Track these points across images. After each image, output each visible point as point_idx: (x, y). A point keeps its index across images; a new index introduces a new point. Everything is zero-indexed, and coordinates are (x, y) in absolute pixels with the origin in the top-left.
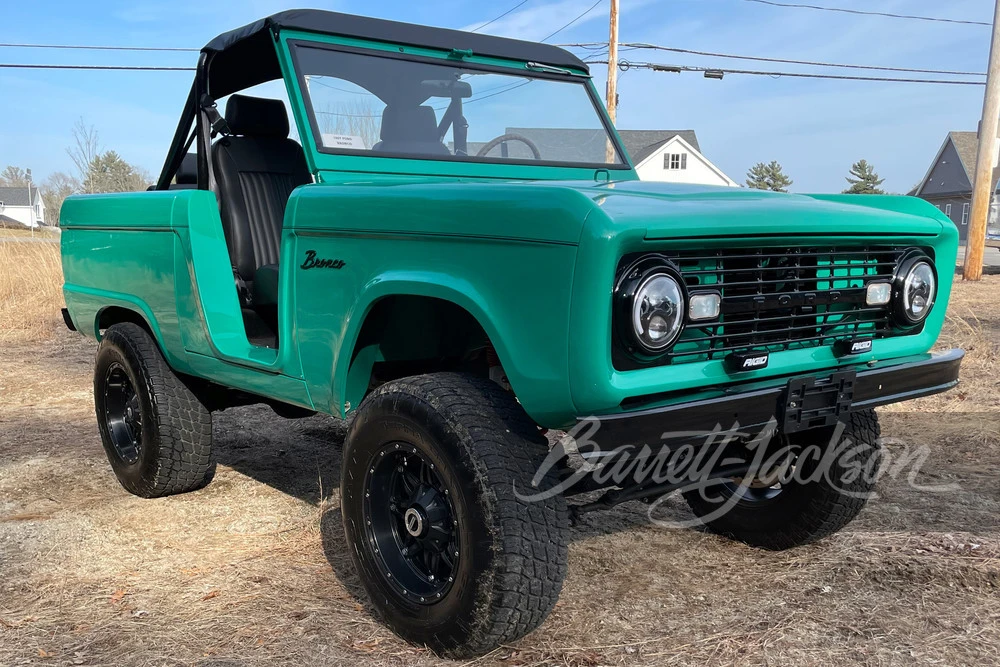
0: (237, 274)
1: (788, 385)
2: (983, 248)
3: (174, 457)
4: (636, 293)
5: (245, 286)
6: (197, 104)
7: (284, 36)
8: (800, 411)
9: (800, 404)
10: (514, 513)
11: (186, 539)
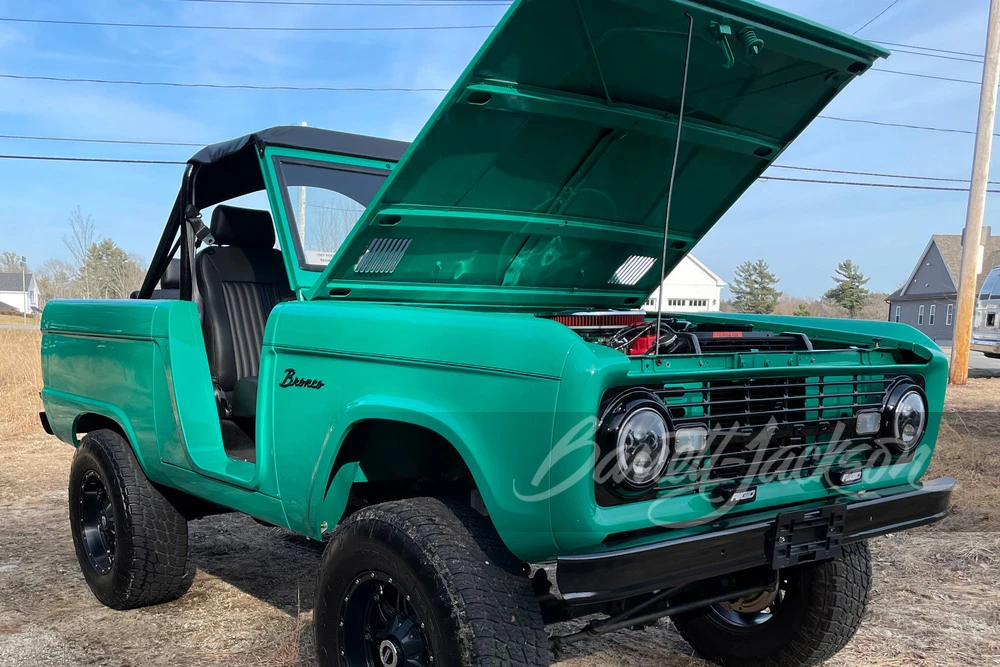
0: (217, 385)
1: (777, 518)
2: (970, 352)
3: (147, 569)
4: (620, 427)
5: (225, 397)
6: (181, 215)
7: (269, 152)
8: (789, 546)
9: (789, 539)
10: (493, 651)
11: (155, 656)
